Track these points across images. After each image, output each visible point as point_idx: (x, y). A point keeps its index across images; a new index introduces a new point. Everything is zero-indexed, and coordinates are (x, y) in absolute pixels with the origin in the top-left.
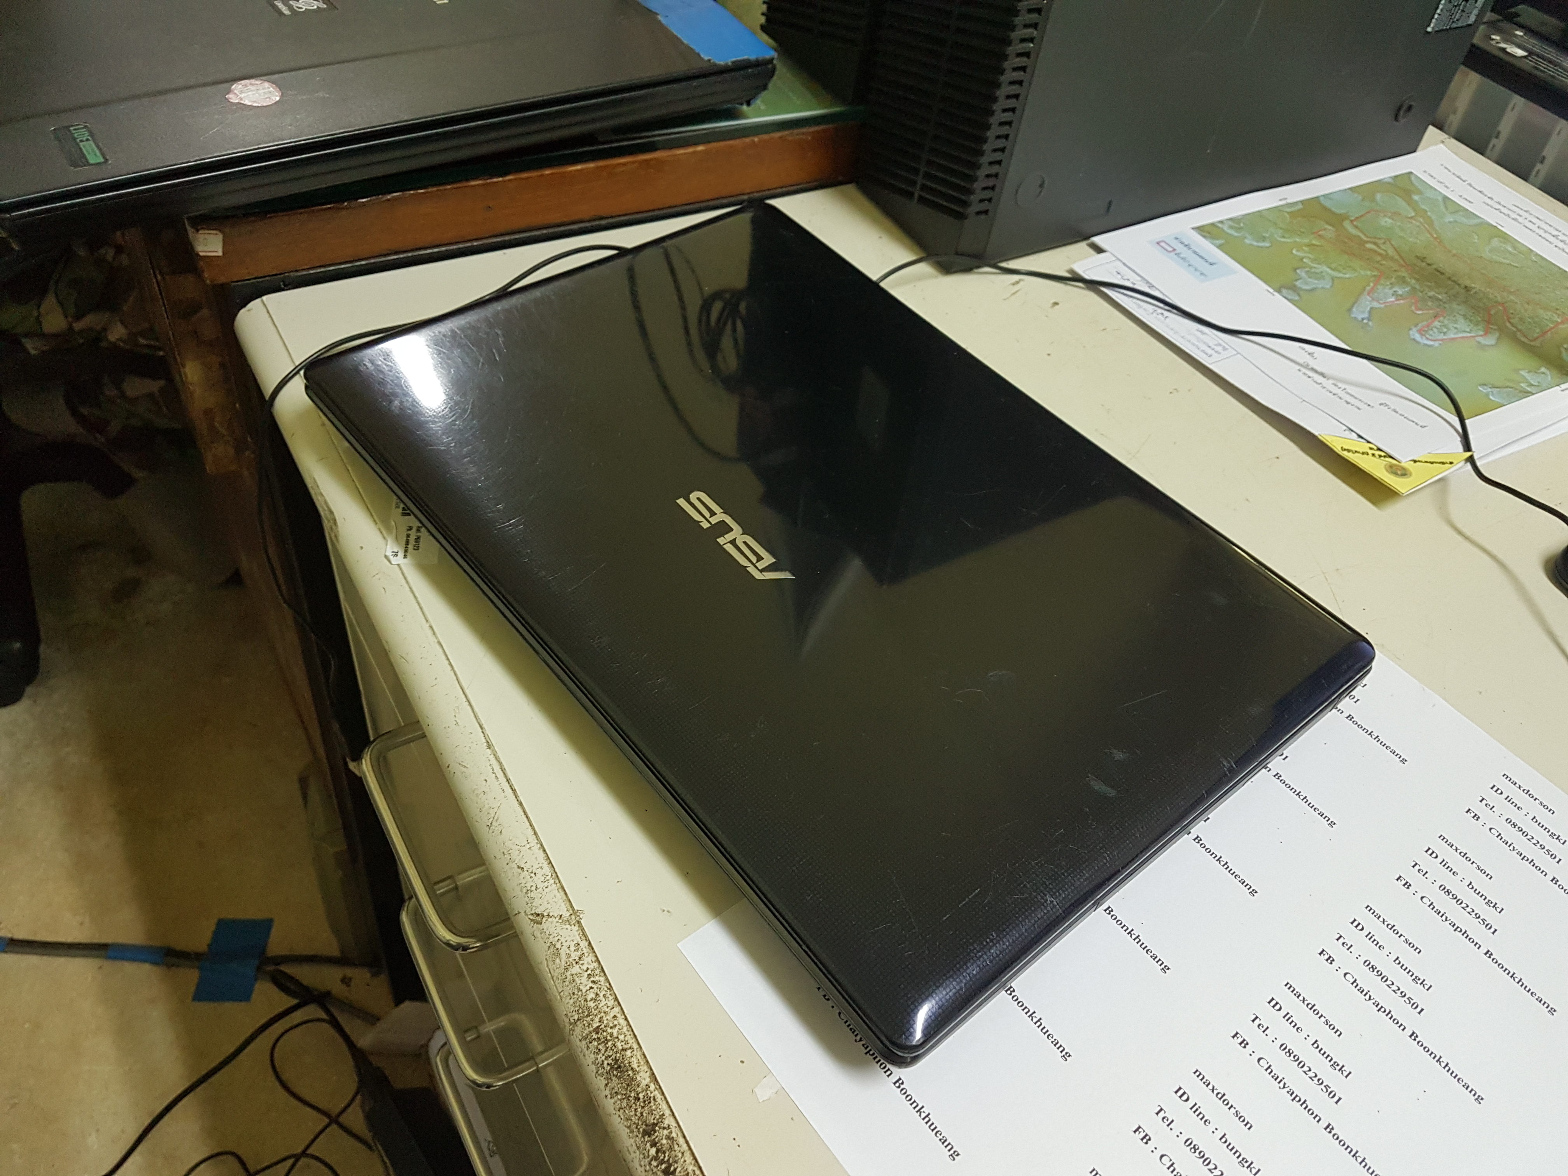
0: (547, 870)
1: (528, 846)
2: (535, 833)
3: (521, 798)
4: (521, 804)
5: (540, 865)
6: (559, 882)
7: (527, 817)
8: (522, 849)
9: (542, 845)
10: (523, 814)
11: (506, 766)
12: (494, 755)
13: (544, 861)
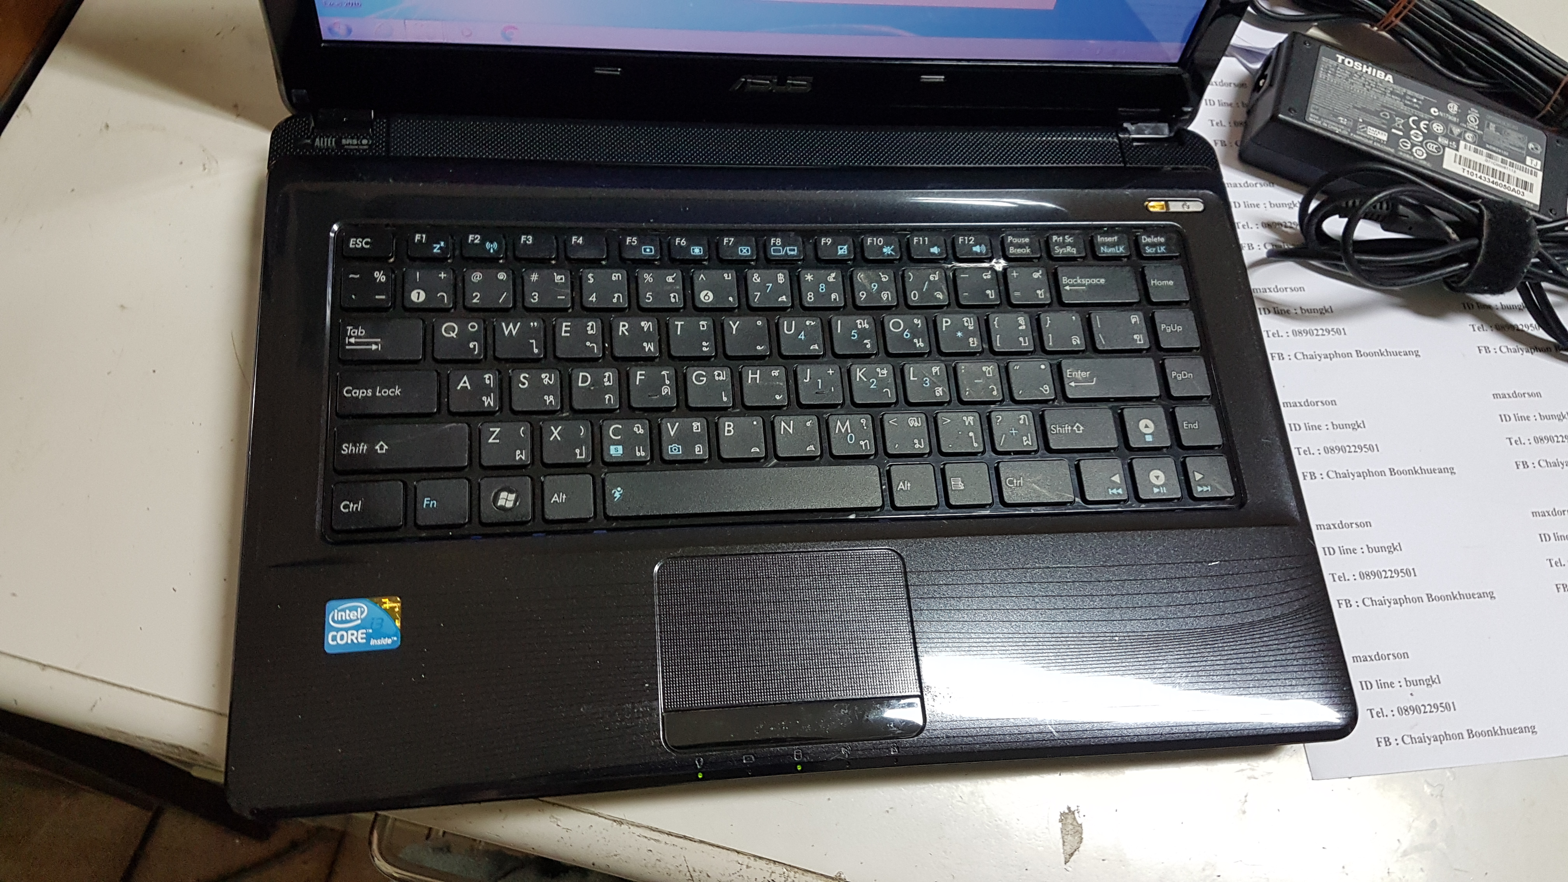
0: (779, 869)
1: (744, 867)
2: (738, 852)
3: (697, 838)
4: (701, 842)
5: (770, 871)
6: (798, 868)
7: (718, 847)
8: (741, 873)
9: (754, 856)
10: (711, 848)
11: (655, 826)
12: (632, 825)
13: (769, 866)
